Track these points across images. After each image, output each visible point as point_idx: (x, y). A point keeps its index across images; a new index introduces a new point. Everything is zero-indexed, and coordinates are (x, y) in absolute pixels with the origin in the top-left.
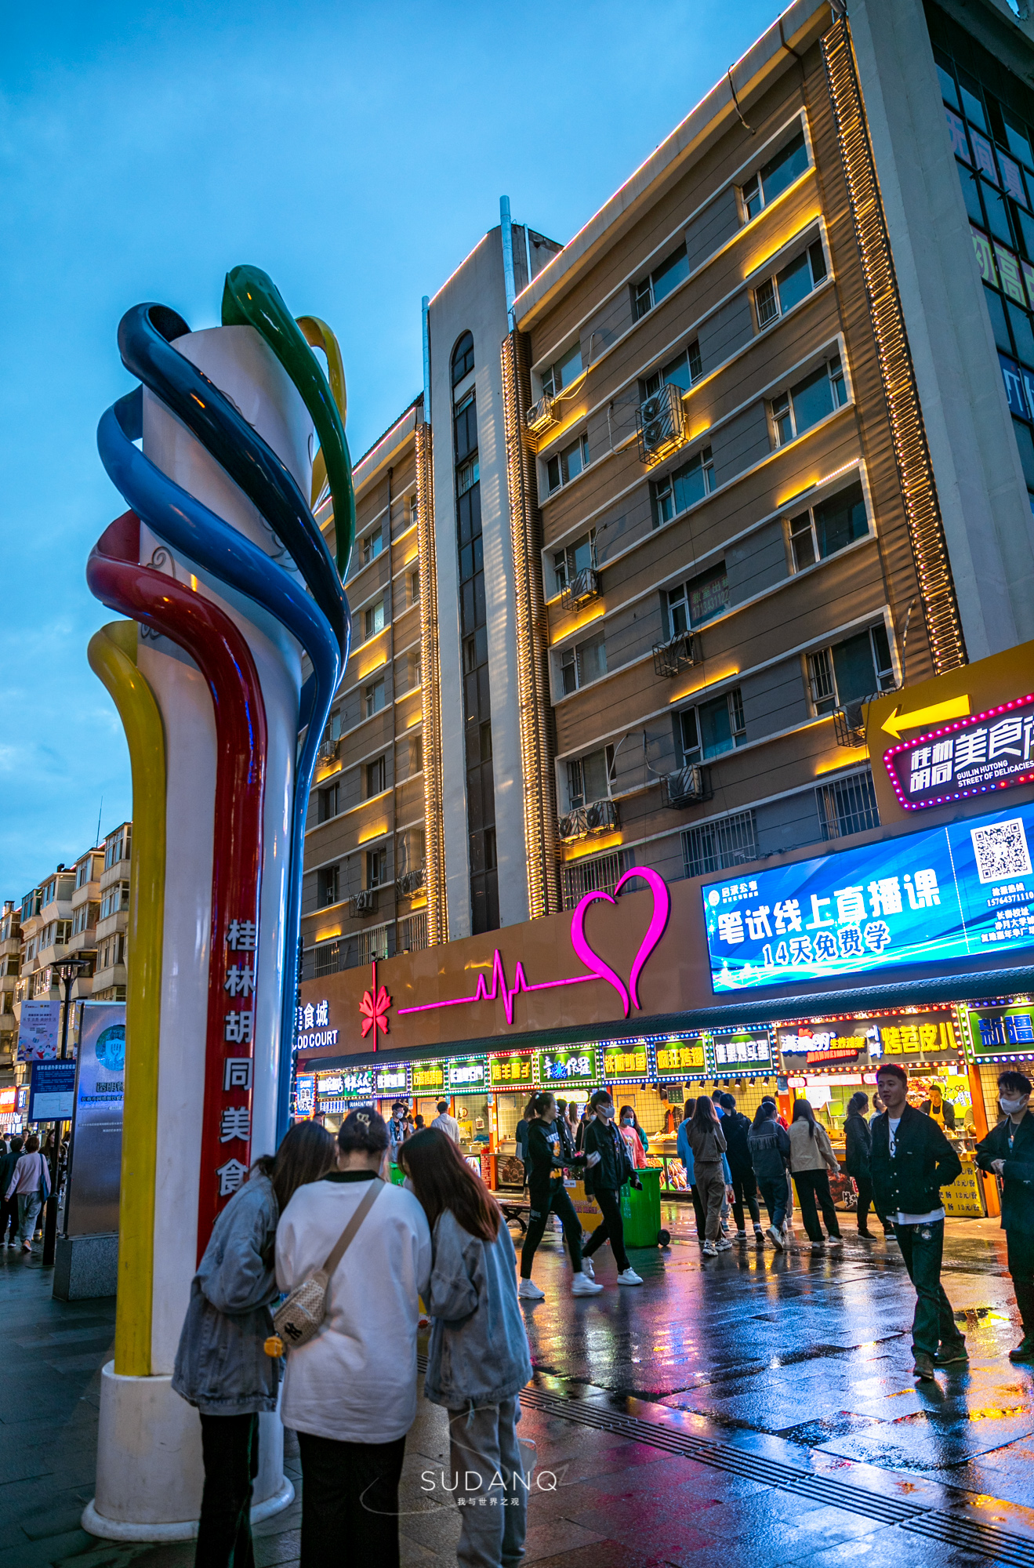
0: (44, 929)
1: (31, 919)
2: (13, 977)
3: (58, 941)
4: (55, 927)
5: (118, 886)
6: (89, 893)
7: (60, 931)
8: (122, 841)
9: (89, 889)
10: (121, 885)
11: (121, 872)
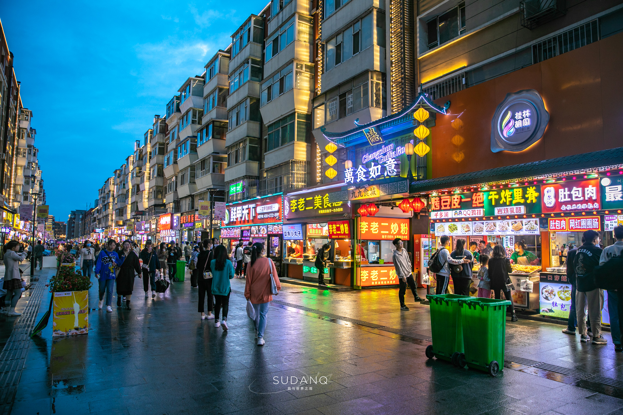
0: (183, 118)
1: (173, 114)
2: (162, 156)
3: (193, 122)
4: (191, 114)
5: (248, 63)
6: (218, 81)
7: (194, 115)
8: (249, 30)
9: (218, 78)
10: (250, 61)
11: (250, 51)
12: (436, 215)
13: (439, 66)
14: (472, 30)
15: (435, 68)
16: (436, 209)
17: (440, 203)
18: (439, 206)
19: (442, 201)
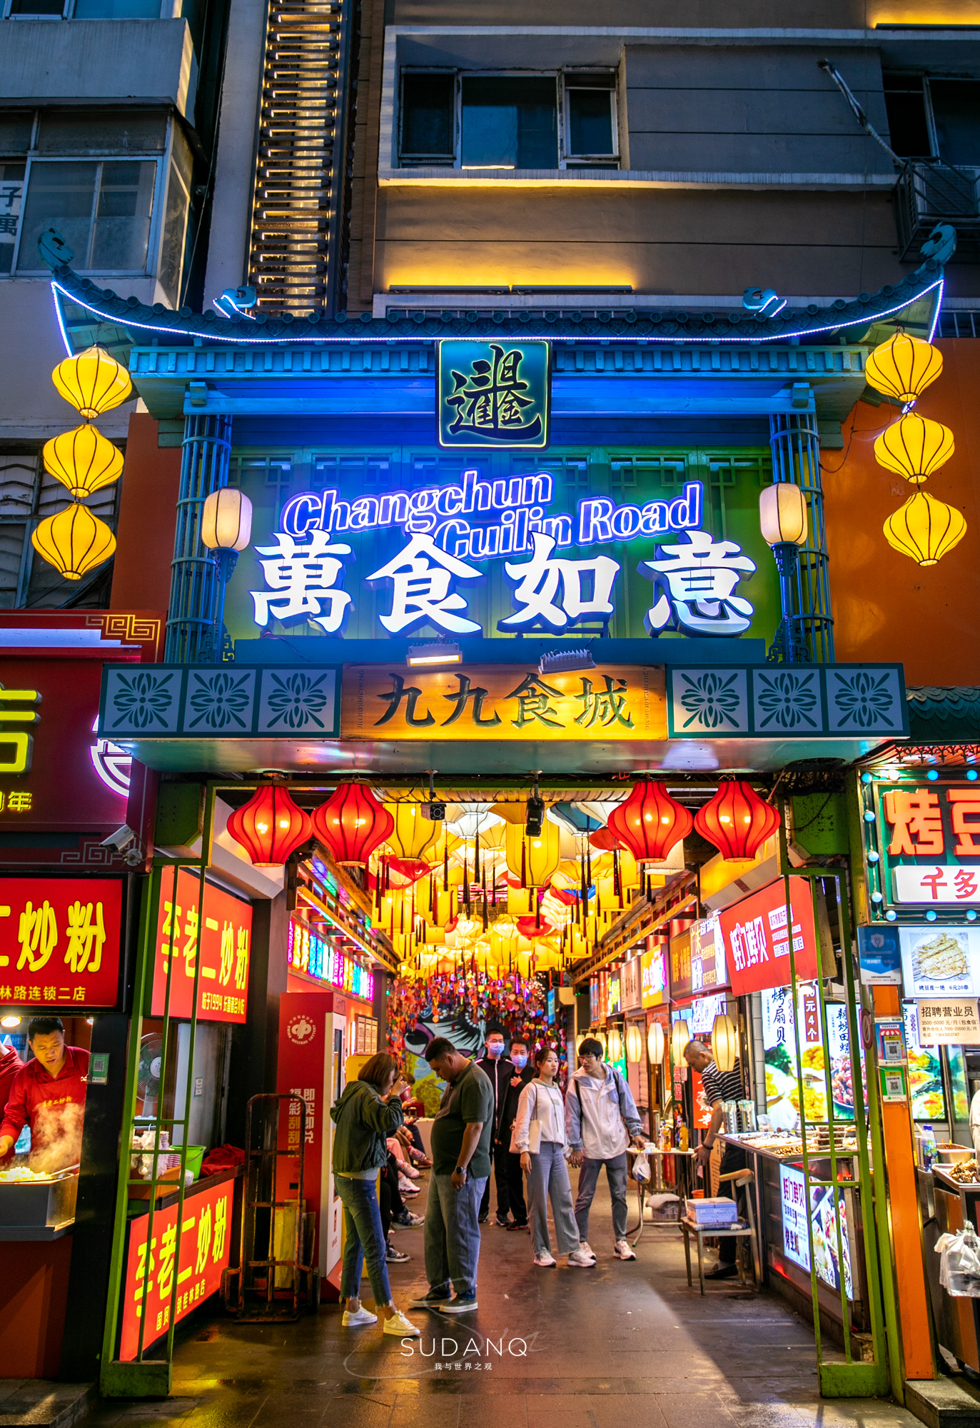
12: (934, 883)
13: (489, 246)
14: (673, 175)
15: (469, 247)
16: (922, 849)
17: (947, 818)
18: (938, 838)
19: (958, 811)
